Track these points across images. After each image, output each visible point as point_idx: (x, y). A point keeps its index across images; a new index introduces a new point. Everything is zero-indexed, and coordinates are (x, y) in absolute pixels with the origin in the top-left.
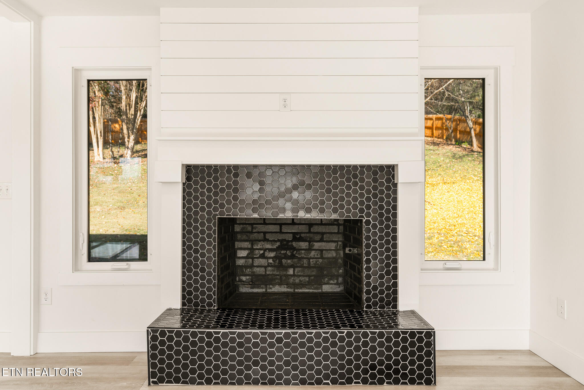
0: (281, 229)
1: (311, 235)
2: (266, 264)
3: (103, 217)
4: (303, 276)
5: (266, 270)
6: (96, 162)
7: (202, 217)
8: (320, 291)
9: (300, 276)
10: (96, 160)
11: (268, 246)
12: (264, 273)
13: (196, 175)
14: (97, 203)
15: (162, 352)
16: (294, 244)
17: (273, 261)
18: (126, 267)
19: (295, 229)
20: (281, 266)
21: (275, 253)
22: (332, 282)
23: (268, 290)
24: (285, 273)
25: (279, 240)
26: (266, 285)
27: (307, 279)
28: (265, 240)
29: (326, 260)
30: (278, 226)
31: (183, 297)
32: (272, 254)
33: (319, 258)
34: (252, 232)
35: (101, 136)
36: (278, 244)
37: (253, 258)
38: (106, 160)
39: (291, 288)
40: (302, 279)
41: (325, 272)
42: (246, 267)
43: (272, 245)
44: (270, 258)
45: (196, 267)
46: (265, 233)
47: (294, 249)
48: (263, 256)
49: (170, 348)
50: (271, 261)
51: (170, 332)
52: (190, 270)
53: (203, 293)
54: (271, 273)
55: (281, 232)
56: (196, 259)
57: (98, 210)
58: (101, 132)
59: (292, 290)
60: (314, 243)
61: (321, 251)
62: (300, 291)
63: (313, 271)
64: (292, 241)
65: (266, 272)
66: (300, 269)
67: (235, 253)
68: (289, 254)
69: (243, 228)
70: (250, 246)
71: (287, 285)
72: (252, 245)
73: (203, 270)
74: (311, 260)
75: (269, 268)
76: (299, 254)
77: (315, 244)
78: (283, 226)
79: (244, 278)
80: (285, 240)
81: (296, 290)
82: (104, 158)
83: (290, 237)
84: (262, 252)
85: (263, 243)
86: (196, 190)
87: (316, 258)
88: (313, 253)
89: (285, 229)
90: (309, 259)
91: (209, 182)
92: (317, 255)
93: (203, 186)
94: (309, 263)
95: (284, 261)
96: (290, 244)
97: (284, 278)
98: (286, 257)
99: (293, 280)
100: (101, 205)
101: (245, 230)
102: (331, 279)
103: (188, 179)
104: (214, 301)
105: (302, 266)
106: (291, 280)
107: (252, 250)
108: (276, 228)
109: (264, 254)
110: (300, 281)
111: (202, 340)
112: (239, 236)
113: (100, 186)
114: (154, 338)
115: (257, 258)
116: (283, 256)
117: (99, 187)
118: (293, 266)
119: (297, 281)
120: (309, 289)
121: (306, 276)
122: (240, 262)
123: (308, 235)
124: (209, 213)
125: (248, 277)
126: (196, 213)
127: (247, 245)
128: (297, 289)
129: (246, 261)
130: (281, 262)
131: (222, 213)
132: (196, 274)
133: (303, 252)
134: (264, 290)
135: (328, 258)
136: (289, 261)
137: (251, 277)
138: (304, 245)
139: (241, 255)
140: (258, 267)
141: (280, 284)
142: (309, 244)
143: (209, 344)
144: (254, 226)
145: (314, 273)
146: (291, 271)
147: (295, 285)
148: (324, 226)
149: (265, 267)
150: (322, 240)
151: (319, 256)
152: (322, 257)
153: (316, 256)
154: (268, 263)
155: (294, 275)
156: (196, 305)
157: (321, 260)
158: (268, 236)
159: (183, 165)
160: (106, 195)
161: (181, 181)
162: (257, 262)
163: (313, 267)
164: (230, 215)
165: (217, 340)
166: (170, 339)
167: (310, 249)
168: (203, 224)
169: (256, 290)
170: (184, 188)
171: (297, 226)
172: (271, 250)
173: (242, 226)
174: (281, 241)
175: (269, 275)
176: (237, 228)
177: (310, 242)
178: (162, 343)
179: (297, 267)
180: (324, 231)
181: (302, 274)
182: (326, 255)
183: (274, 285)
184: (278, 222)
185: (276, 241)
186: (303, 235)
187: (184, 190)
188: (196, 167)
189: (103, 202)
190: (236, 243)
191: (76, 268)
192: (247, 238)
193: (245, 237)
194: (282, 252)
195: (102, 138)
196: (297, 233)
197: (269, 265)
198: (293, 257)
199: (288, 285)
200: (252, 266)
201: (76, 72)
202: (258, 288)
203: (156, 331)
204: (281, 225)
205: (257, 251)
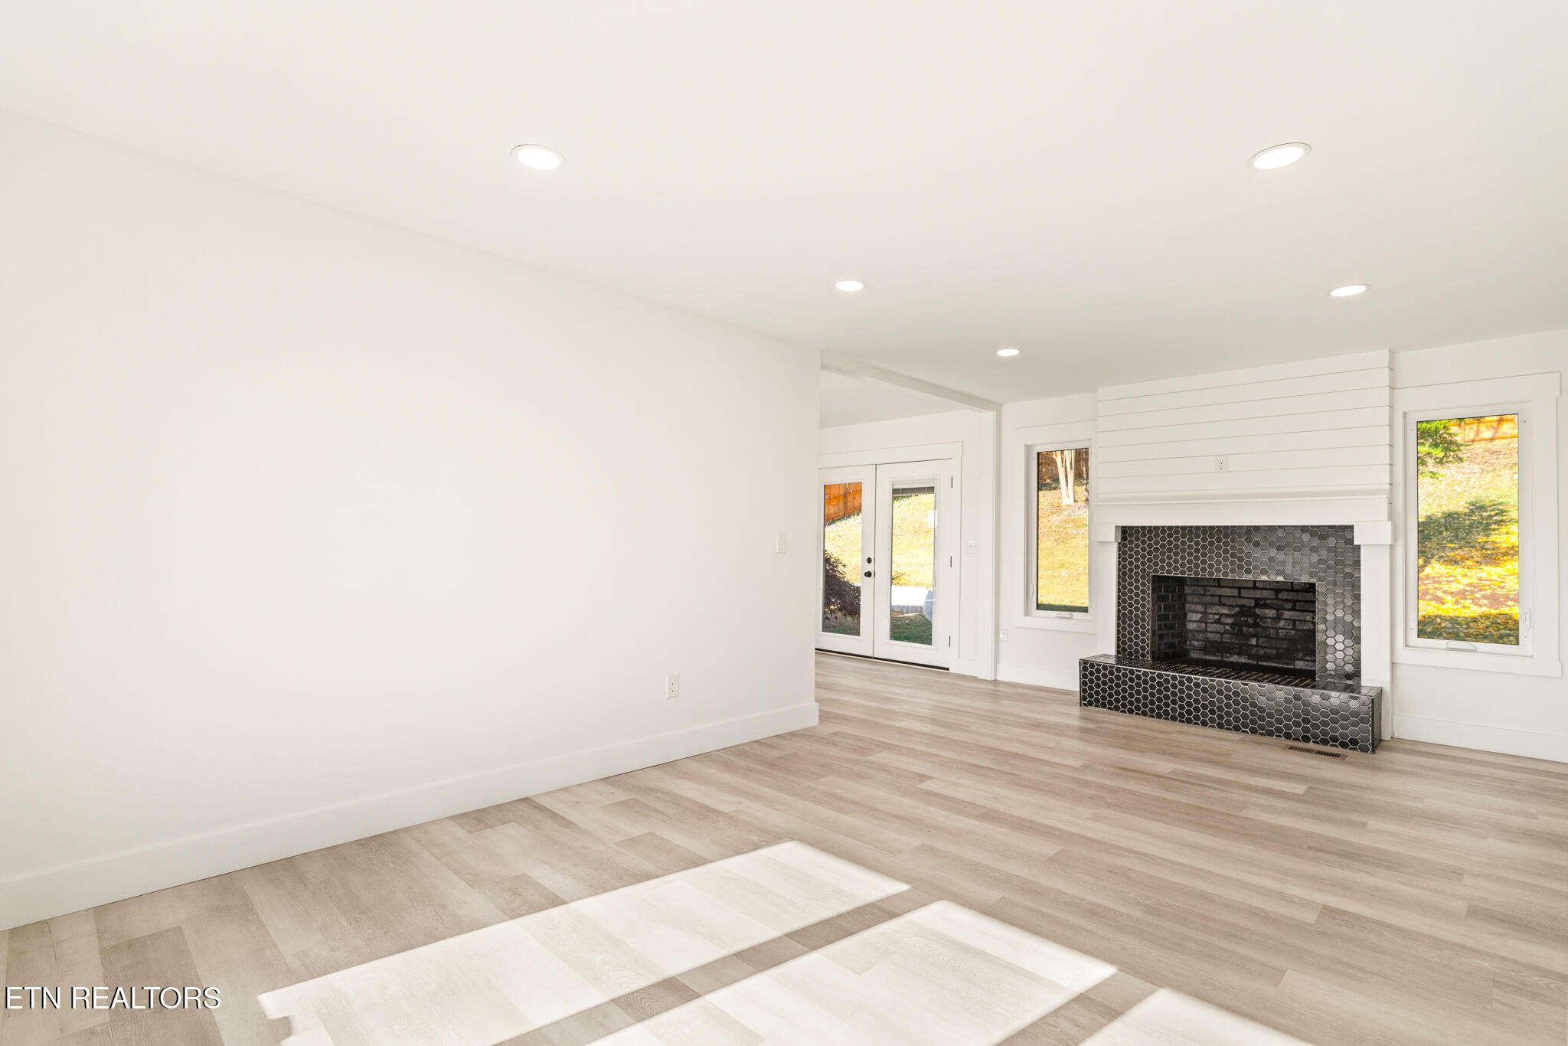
0: (1239, 593)
1: (1279, 602)
2: (1223, 631)
3: (1070, 583)
4: (1270, 648)
5: (1222, 637)
6: (1064, 507)
7: (1137, 574)
8: (1292, 667)
9: (1265, 647)
10: (1063, 504)
11: (1225, 611)
12: (1220, 640)
13: (1131, 535)
14: (1063, 565)
15: (1091, 681)
16: (1257, 611)
17: (1231, 628)
18: (1069, 616)
19: (1258, 594)
20: (1240, 634)
21: (1233, 619)
22: (1308, 658)
23: (1225, 659)
24: (1245, 642)
25: (1237, 606)
26: (1222, 653)
27: (1275, 652)
28: (1221, 604)
29: (1300, 633)
30: (1237, 590)
31: (1118, 646)
32: (1230, 621)
33: (1291, 629)
34: (1204, 595)
35: (1071, 468)
36: (1237, 609)
37: (1206, 623)
38: (1079, 504)
39: (1253, 659)
40: (1268, 651)
41: (1299, 646)
42: (1199, 632)
43: (1230, 610)
44: (1227, 624)
45: (1131, 619)
46: (1220, 597)
47: (1258, 616)
48: (1218, 622)
49: (1098, 678)
50: (1228, 627)
51: (1098, 665)
52: (1124, 622)
53: (1137, 644)
54: (1228, 641)
55: (1239, 596)
56: (1131, 612)
57: (1064, 574)
58: (1071, 463)
59: (1255, 663)
60: (1284, 612)
61: (1294, 621)
62: (1265, 664)
63: (1283, 643)
64: (1255, 607)
65: (1222, 639)
66: (1265, 640)
67: (1185, 615)
68: (1251, 622)
69: (1194, 590)
70: (1202, 610)
71: (1247, 655)
72: (1205, 608)
73: (1137, 623)
74: (1280, 631)
75: (1226, 635)
76: (1264, 623)
77: (1286, 612)
78: (1242, 591)
79: (1196, 643)
80: (1245, 606)
81: (1260, 663)
82: (1075, 501)
83: (1252, 603)
84: (1217, 617)
85: (1218, 608)
86: (1131, 549)
87: (1286, 629)
88: (1282, 623)
89: (1244, 593)
90: (1278, 629)
91: (1144, 542)
92: (1288, 625)
93: (1137, 546)
94: (1277, 634)
95: (1245, 629)
96: (1252, 610)
97: (1244, 648)
98: (1247, 624)
99: (1257, 651)
100: (1067, 568)
101: (1196, 592)
102: (1307, 655)
103: (1124, 539)
104: (1148, 652)
105: (1268, 637)
106: (1254, 651)
107: (1205, 613)
108: (1235, 592)
109: (1219, 619)
110: (1265, 652)
111: (1125, 675)
112: (1189, 598)
113: (1069, 541)
114: (1085, 669)
115: (1211, 623)
116: (1243, 623)
117: (1067, 544)
118: (1257, 636)
119: (1262, 652)
120: (1277, 663)
121: (1274, 648)
122: (1191, 626)
123: (1275, 602)
124: (1143, 570)
125: (1200, 643)
126: (1131, 570)
127: (1200, 608)
128: (1261, 661)
129: (1198, 626)
130: (1240, 631)
131: (1156, 571)
132: (1130, 626)
133: (1269, 620)
134: (1220, 659)
135: (1303, 630)
136: (1251, 630)
137: (1203, 643)
138: (1271, 613)
139: (1193, 619)
140: (1211, 632)
141: (1240, 654)
142: (1277, 612)
143: (1132, 680)
144: (1208, 588)
145: (1284, 646)
146: (1254, 641)
147: (1259, 657)
148: (1295, 593)
149: (1222, 634)
150: (1293, 609)
151: (1291, 627)
152: (1294, 628)
153: (1286, 627)
154: (1225, 630)
155: (1257, 646)
156: (1130, 654)
157: (1293, 632)
158: (1224, 600)
159: (1117, 527)
160: (1076, 554)
161: (1113, 540)
162: (1211, 628)
163: (1282, 639)
164: (1164, 573)
165: (1139, 677)
166: (1098, 671)
167: (1278, 618)
168: (1137, 581)
169: (1208, 657)
170: (1119, 547)
171: (1260, 591)
172: (1227, 616)
173: (1193, 588)
174: (1241, 607)
175: (1225, 642)
176: (1187, 590)
177: (1277, 610)
178: (1092, 673)
179: (1262, 637)
180: (1296, 598)
181: (1268, 645)
182: (1300, 626)
183: (1232, 654)
184: (1236, 585)
185: (1235, 606)
186: (1268, 602)
187: (1120, 549)
188: (1131, 528)
189: (1070, 564)
190: (1187, 605)
191: (1027, 613)
192: (1199, 601)
193: (1196, 600)
194: (1242, 619)
195: (1073, 471)
196: (1262, 599)
197: (1226, 632)
198: (1255, 625)
199: (1250, 656)
200: (1205, 631)
201: (1028, 448)
202: (1212, 655)
203: (1087, 663)
204: (1239, 589)
205: (1211, 616)
